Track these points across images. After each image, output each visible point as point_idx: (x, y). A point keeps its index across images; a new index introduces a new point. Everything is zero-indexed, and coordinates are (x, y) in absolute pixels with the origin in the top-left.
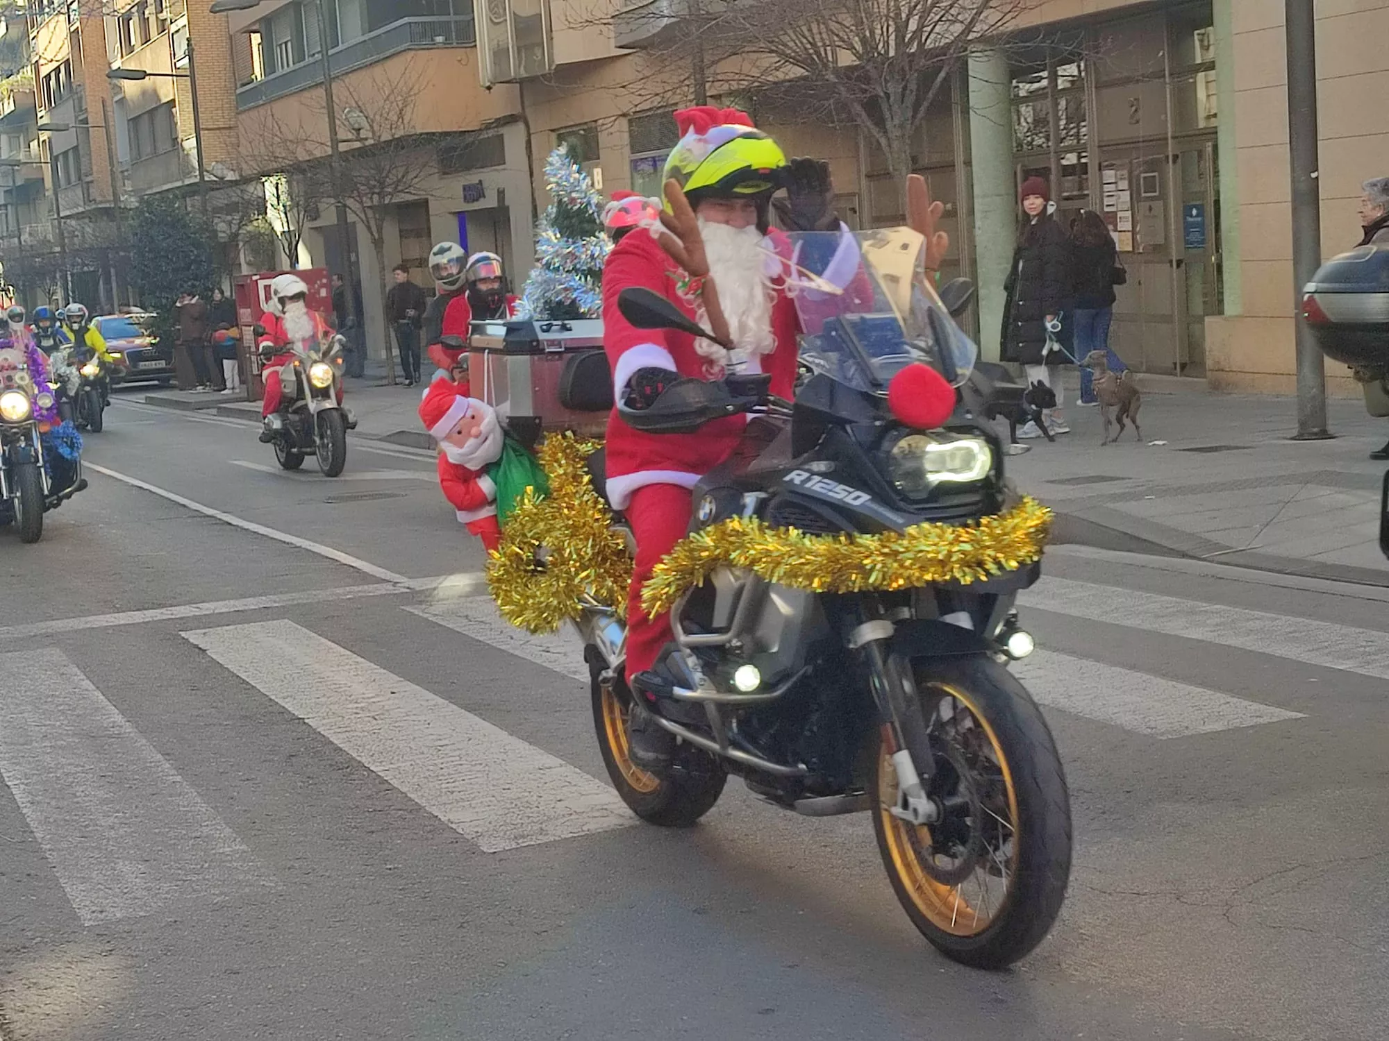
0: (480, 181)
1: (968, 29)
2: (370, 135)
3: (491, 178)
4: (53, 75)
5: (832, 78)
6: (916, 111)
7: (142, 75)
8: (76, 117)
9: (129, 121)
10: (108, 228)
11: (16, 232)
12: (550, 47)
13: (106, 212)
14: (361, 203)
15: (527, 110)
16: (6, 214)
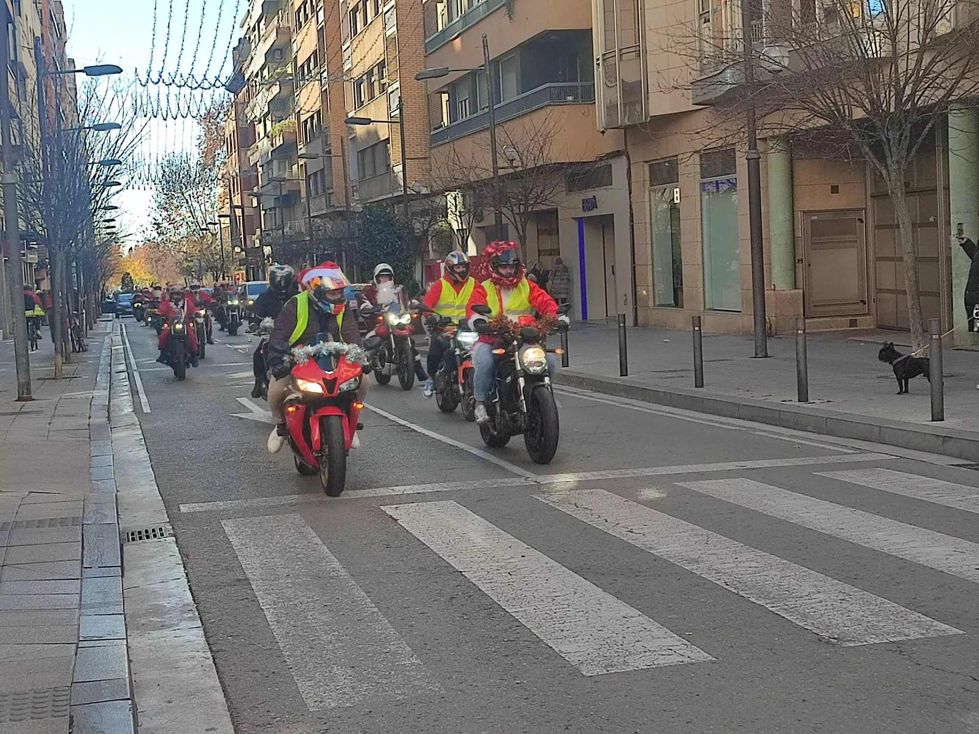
1: (949, 93)
2: (520, 164)
3: (600, 194)
4: (309, 120)
5: (848, 127)
6: (909, 151)
7: (368, 121)
8: (323, 149)
9: (358, 152)
10: (342, 225)
11: (281, 227)
12: (647, 104)
13: (341, 213)
14: (512, 211)
15: (628, 147)
16: (275, 214)
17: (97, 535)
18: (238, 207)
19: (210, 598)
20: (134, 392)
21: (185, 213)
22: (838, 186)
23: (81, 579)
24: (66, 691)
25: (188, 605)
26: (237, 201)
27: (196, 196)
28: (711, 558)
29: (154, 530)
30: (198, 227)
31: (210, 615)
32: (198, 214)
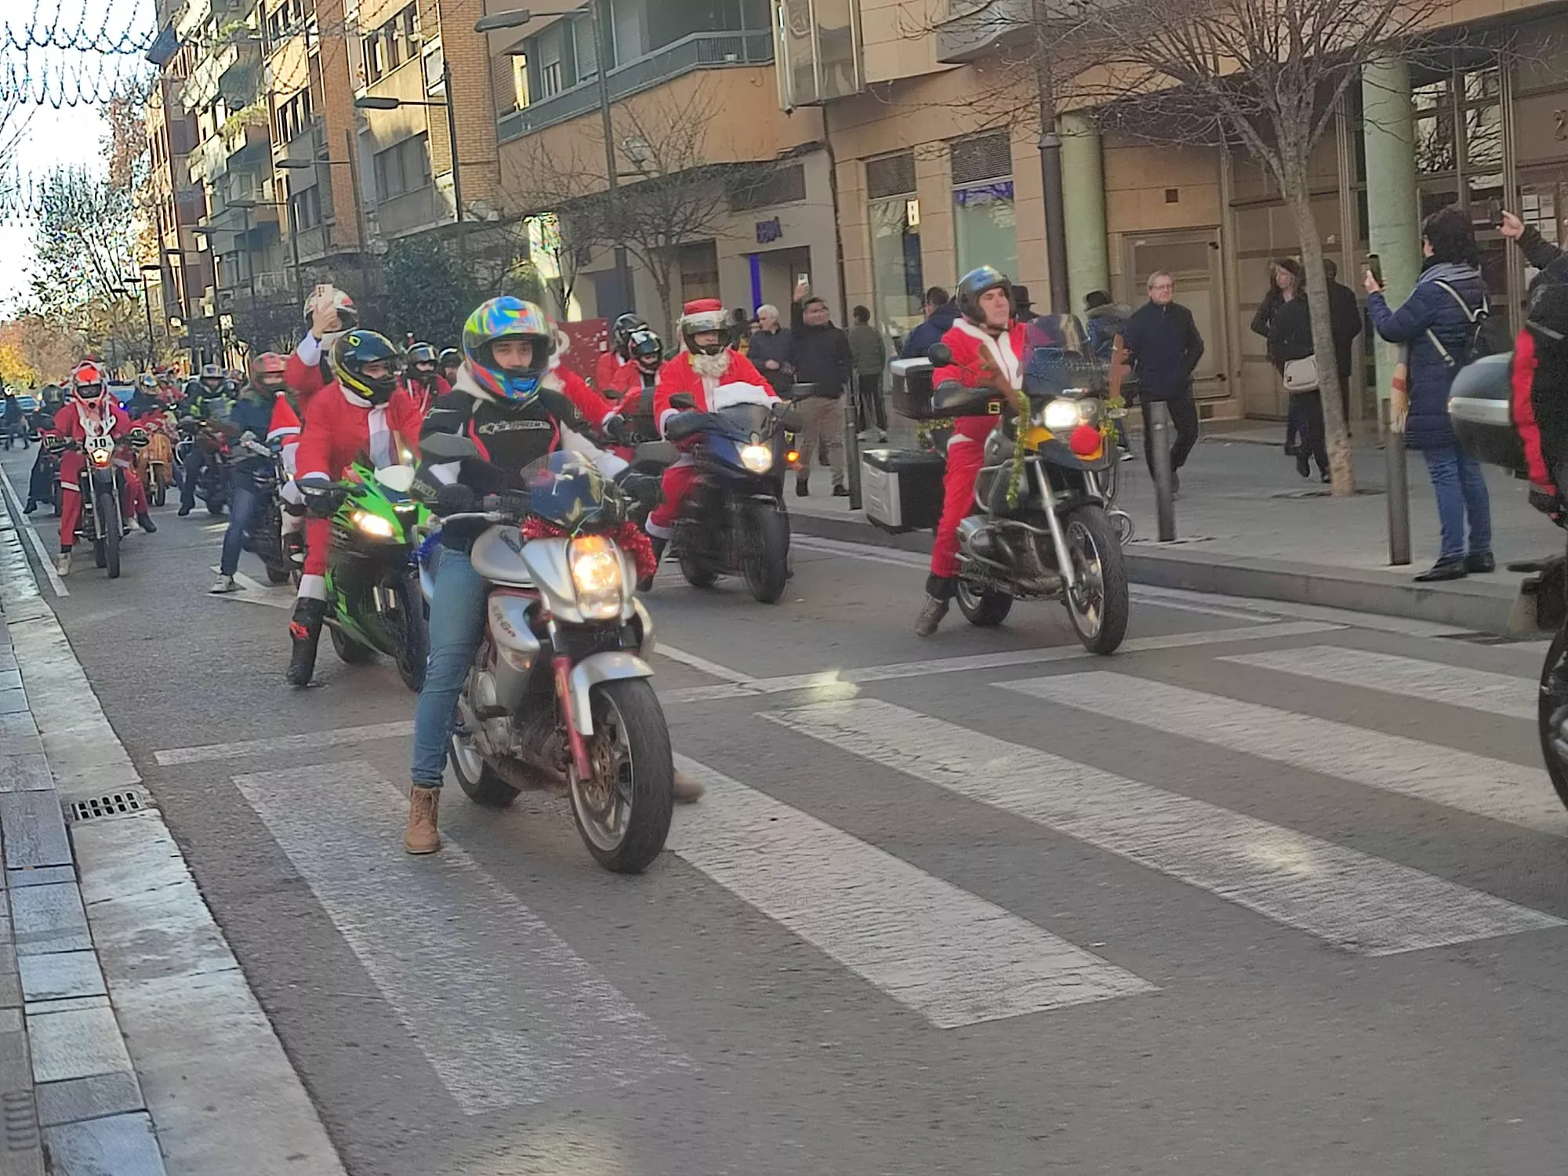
0: (777, 218)
1: (1375, 30)
2: (654, 167)
3: (786, 213)
4: (289, 106)
5: (1213, 89)
6: (1313, 127)
7: (393, 104)
8: (316, 153)
9: (375, 156)
10: (354, 275)
11: (249, 283)
12: (861, 64)
13: (351, 258)
14: (645, 244)
15: (831, 137)
16: (237, 261)
17: (23, 811)
18: (173, 252)
19: (242, 916)
20: (33, 561)
21: (85, 264)
22: (1176, 190)
23: (7, 890)
24: (24, 1099)
25: (205, 929)
26: (171, 241)
27: (102, 237)
28: (1097, 809)
29: (118, 799)
30: (107, 288)
31: (249, 946)
32: (106, 265)
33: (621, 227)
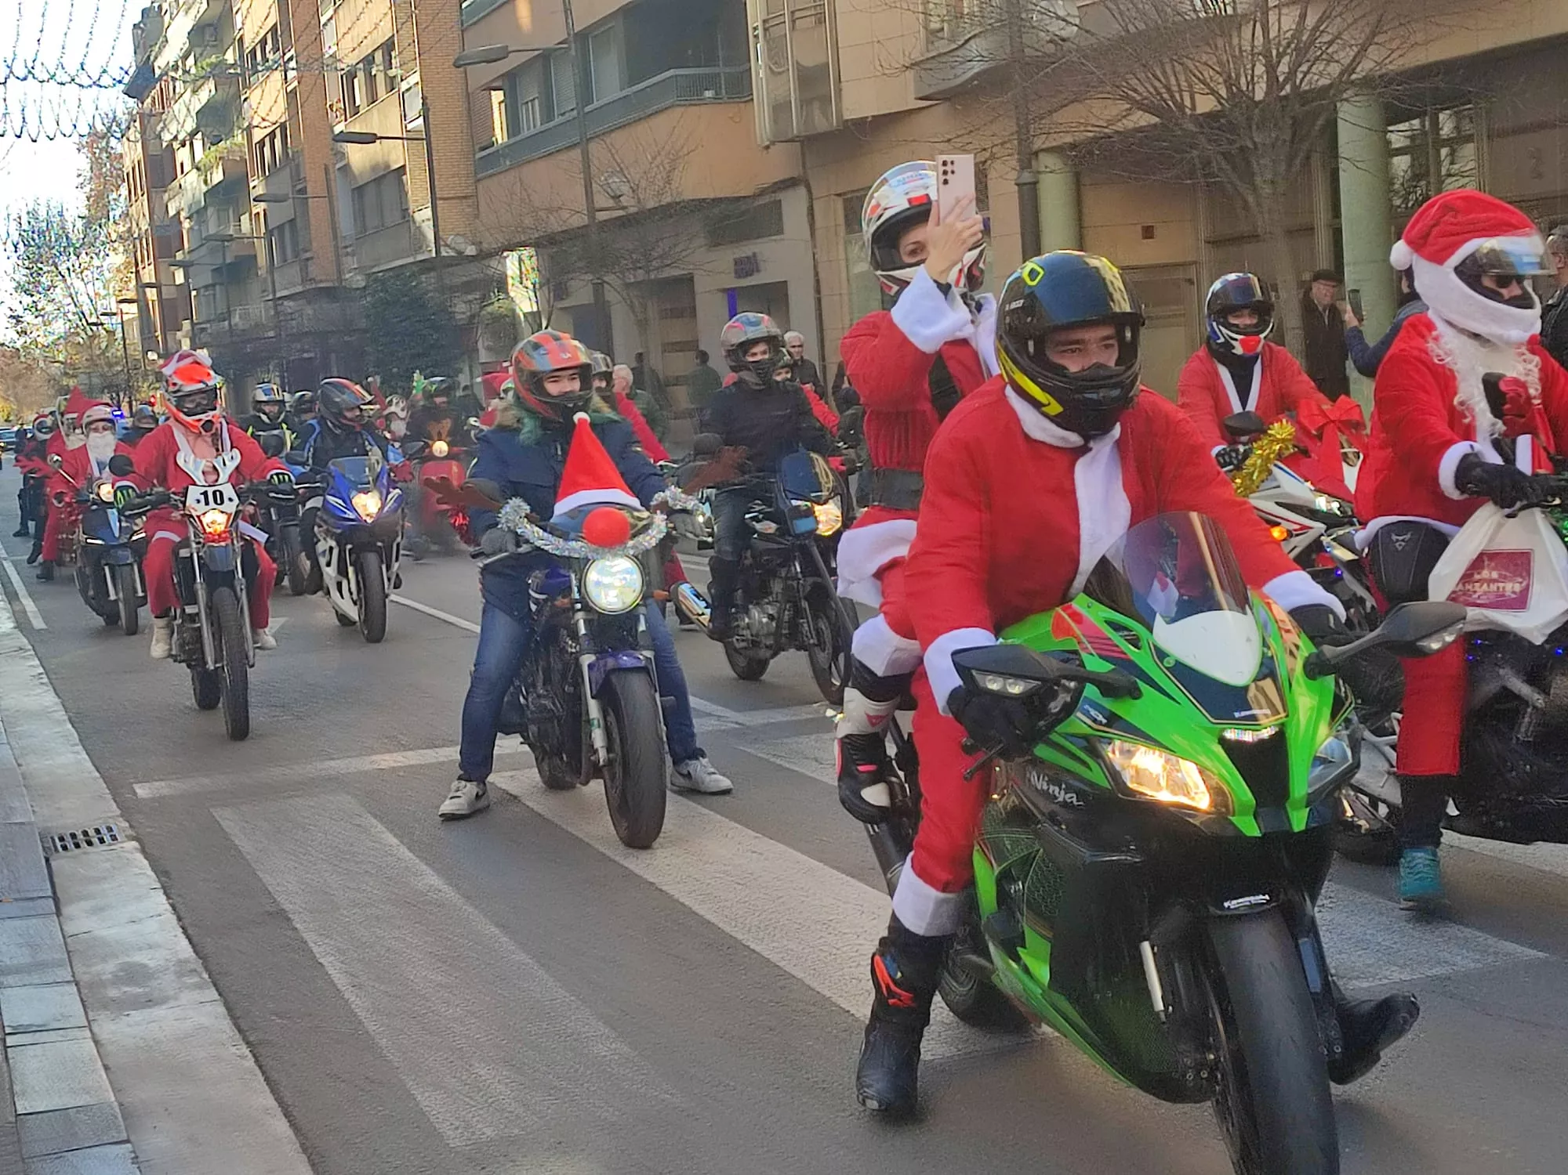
0: (754, 255)
1: (1350, 69)
2: (633, 202)
3: (763, 248)
4: (267, 140)
5: (1191, 127)
6: (1290, 165)
7: (370, 139)
8: (294, 186)
9: (353, 190)
10: (331, 309)
11: (227, 316)
12: (839, 101)
13: (328, 291)
14: (624, 279)
15: (808, 171)
16: (214, 295)
17: (4, 844)
18: (150, 285)
19: (223, 948)
20: (10, 595)
21: (61, 298)
22: (1152, 227)
24: (7, 1131)
25: (186, 961)
26: (148, 275)
27: (79, 270)
29: (97, 831)
30: (84, 321)
31: (229, 977)
32: (83, 299)
33: (600, 261)
